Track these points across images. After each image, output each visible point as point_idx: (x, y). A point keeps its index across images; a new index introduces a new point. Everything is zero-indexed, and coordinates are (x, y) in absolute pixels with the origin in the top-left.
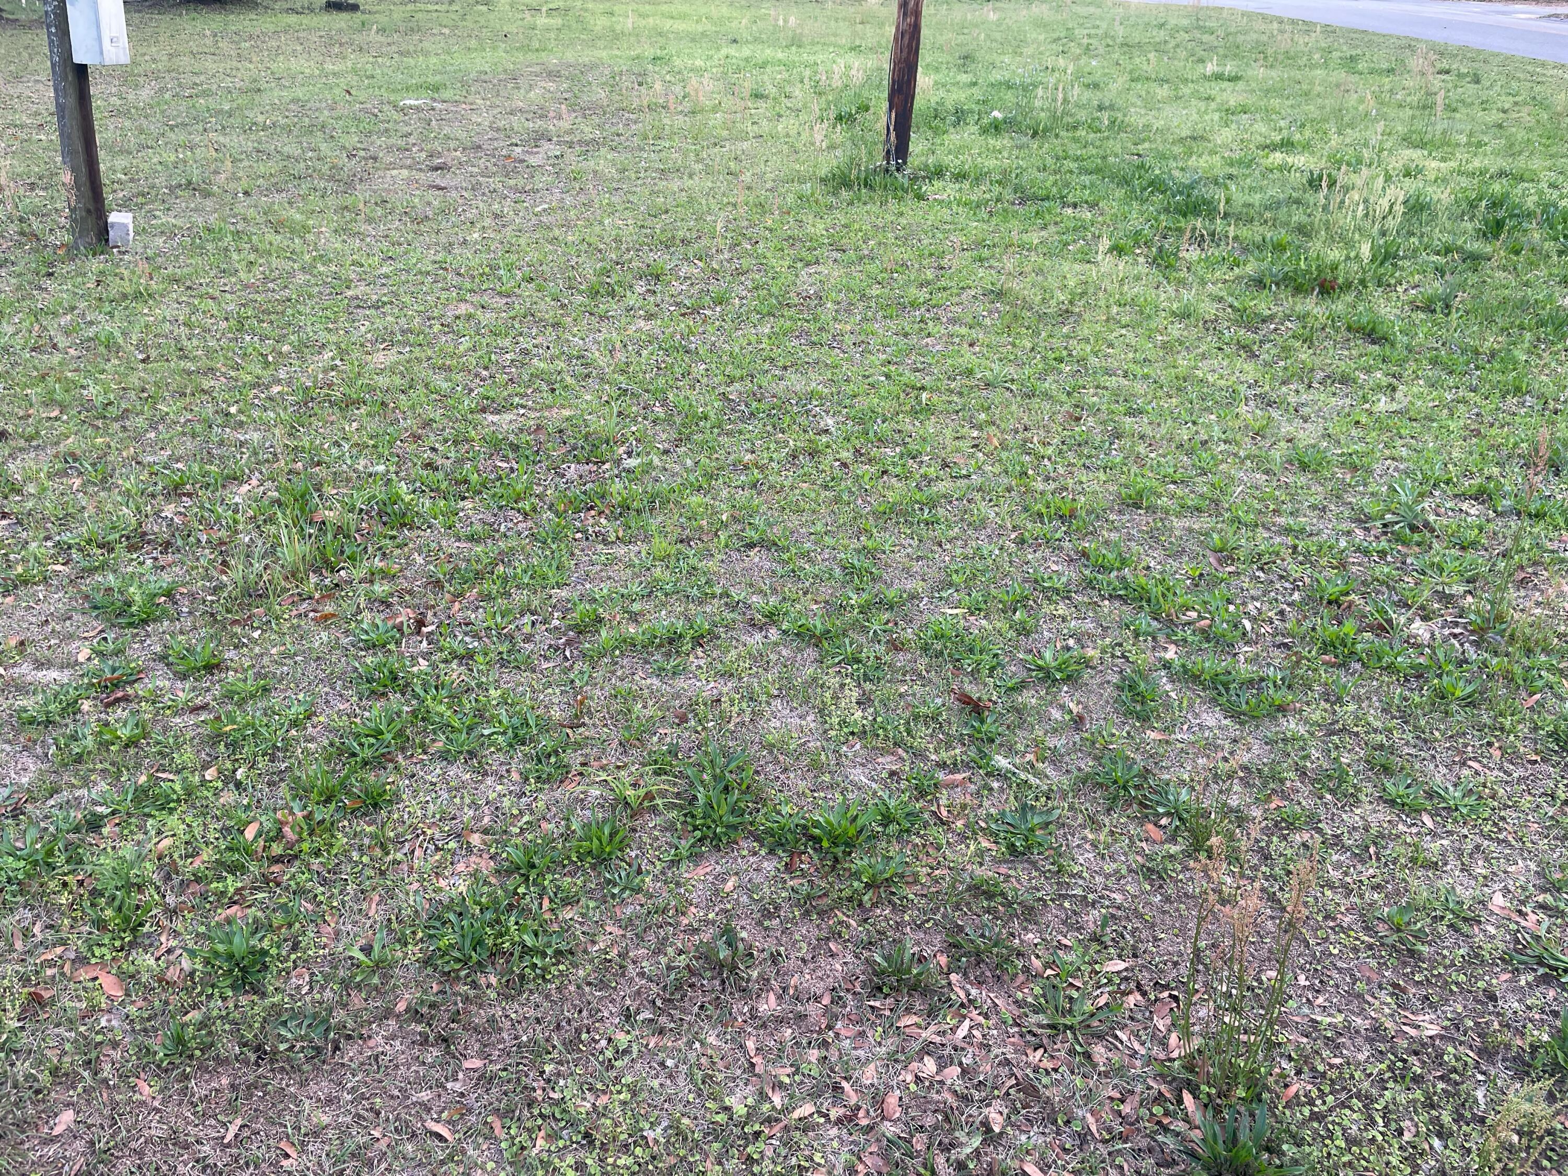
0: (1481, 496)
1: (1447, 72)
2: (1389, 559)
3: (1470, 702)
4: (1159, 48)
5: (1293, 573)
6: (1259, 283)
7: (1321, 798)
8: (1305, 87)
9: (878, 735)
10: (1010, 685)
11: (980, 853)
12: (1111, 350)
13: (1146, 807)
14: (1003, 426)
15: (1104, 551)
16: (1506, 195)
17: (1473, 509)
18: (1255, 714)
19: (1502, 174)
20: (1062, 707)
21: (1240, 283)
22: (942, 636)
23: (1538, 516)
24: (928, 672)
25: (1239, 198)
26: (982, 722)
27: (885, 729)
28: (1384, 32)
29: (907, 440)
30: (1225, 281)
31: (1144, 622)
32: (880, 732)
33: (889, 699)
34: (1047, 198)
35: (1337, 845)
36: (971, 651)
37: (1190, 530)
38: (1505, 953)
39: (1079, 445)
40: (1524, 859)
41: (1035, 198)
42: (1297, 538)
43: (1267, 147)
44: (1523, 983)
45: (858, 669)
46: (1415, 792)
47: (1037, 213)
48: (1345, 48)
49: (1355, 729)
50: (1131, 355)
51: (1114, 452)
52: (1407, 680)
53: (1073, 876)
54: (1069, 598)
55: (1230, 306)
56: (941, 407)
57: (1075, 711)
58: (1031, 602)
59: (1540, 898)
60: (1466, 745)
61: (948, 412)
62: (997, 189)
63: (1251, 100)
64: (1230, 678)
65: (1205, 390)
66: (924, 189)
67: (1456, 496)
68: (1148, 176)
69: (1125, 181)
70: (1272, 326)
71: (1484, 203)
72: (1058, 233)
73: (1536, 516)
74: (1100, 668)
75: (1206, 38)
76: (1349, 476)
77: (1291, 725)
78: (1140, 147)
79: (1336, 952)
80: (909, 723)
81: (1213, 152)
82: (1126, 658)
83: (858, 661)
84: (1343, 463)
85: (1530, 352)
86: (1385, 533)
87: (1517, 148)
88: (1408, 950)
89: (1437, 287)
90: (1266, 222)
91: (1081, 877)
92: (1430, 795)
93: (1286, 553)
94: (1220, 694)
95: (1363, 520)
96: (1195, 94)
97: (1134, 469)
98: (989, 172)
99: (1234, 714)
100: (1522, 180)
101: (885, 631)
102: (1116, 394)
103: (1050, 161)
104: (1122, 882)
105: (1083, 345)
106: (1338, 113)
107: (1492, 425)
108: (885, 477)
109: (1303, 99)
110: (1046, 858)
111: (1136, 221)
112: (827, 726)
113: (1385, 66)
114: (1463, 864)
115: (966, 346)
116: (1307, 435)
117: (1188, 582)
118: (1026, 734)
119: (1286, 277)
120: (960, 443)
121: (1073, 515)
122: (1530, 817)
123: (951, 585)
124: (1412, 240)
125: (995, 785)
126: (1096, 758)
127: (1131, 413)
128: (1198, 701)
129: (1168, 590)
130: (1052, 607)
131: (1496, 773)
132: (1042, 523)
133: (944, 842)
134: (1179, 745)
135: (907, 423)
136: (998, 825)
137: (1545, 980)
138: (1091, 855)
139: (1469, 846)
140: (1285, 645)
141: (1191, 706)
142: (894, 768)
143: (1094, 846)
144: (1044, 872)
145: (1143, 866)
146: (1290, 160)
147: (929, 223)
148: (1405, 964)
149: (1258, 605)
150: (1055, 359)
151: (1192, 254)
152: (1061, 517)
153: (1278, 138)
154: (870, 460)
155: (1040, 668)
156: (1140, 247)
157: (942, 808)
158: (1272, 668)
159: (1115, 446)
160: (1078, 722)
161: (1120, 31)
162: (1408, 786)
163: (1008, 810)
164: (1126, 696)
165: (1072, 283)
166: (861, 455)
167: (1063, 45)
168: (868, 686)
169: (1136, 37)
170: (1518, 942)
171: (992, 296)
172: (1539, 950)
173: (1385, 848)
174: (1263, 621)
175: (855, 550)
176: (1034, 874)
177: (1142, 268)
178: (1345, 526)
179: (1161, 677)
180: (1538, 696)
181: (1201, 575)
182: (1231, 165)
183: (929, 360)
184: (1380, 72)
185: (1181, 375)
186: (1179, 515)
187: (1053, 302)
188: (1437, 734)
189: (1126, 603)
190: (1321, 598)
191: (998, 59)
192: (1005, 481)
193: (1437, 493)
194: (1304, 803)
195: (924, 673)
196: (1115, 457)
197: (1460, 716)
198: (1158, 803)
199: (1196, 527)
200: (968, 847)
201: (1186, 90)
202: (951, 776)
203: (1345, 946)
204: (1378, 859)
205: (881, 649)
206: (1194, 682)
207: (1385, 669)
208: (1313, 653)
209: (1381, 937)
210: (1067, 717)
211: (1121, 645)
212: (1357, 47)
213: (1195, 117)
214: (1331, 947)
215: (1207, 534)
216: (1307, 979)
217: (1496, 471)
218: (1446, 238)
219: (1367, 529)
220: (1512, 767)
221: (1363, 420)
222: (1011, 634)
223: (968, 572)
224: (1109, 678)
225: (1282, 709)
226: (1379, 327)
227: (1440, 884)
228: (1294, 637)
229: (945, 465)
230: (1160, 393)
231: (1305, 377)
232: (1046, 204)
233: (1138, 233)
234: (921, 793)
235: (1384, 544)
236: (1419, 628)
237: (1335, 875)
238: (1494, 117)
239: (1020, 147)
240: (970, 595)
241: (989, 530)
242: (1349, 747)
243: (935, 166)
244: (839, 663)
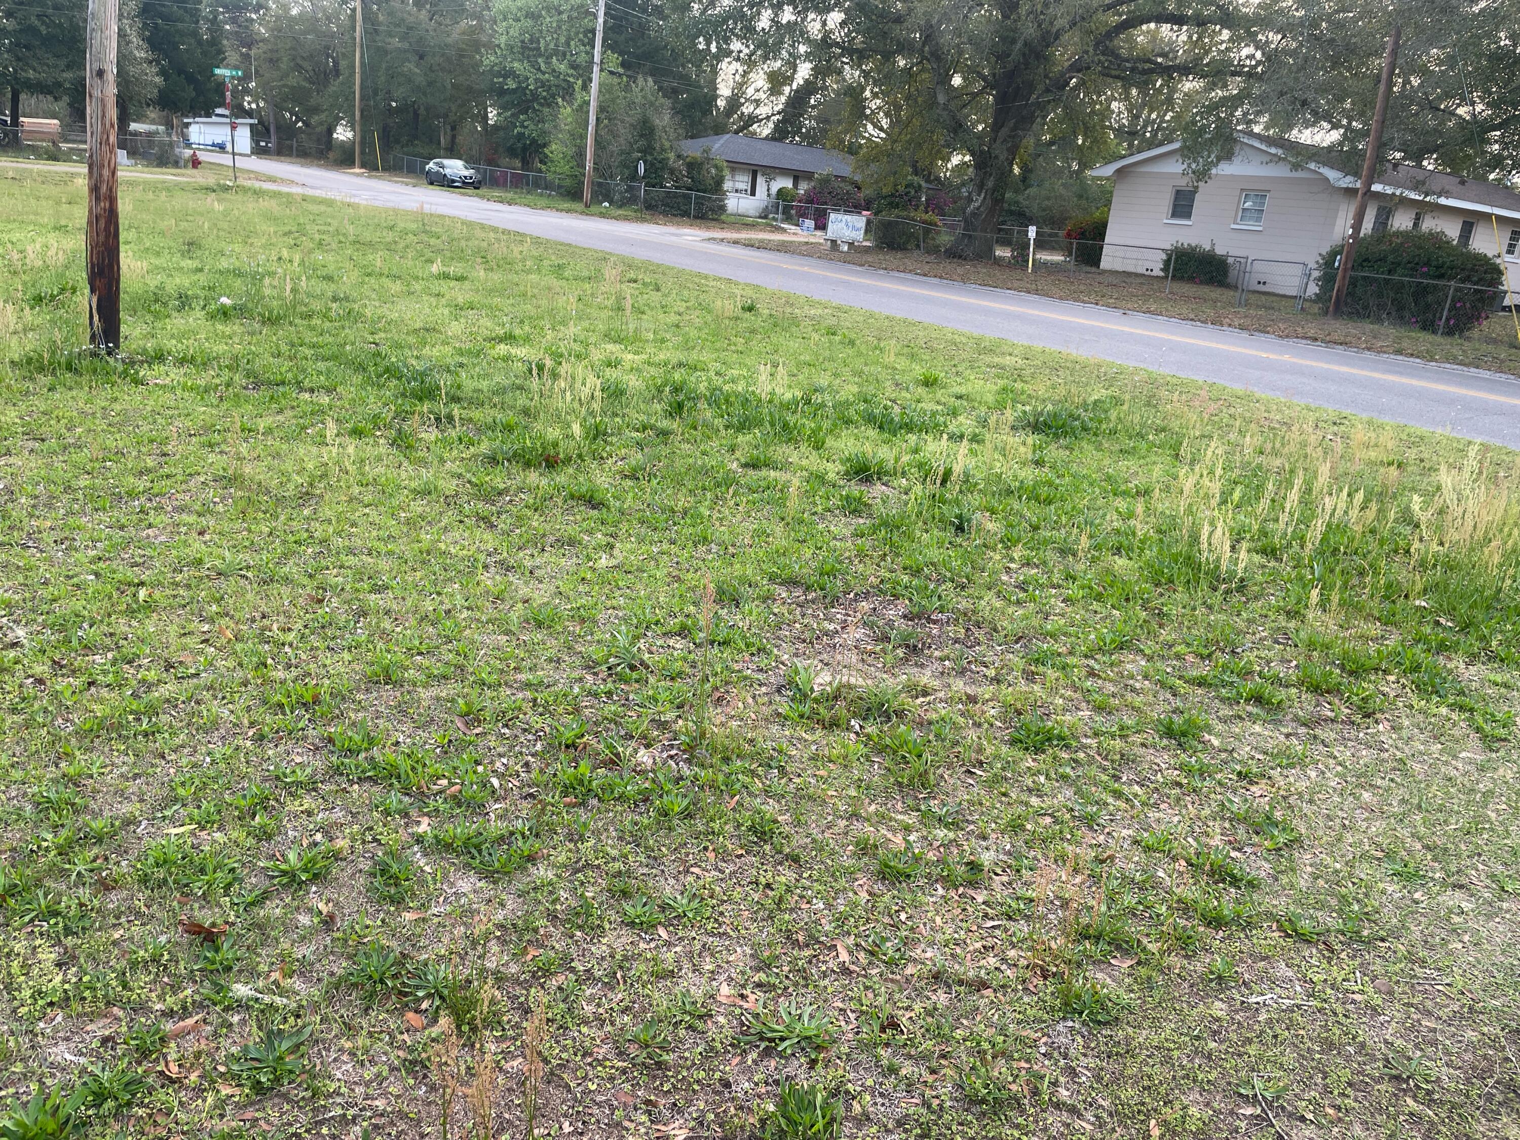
0: (683, 632)
1: (635, 281)
2: (615, 698)
3: (687, 815)
4: (390, 248)
5: (534, 724)
6: (493, 460)
7: (572, 937)
8: (522, 288)
9: (84, 999)
10: (249, 899)
11: (221, 1104)
12: (354, 530)
13: (406, 994)
14: (237, 615)
15: (350, 734)
16: (684, 382)
17: (678, 644)
18: (506, 870)
19: (680, 365)
20: (310, 910)
21: (476, 460)
22: (165, 861)
23: (725, 643)
24: (148, 907)
25: (469, 385)
26: (217, 950)
27: (94, 989)
28: (586, 246)
29: (122, 642)
30: (463, 459)
31: (395, 799)
32: (87, 994)
33: (98, 951)
34: (283, 383)
35: (588, 979)
36: (203, 871)
37: (438, 699)
38: (733, 1038)
39: (323, 627)
40: (741, 946)
41: (269, 383)
42: (537, 691)
43: (493, 339)
44: (750, 1062)
45: (56, 924)
46: (650, 909)
47: (272, 398)
48: (553, 258)
49: (596, 862)
50: (374, 533)
51: (359, 631)
52: (637, 806)
53: (330, 1095)
54: (315, 790)
55: (469, 482)
56: (164, 603)
57: (325, 912)
58: (272, 802)
59: (756, 979)
60: (687, 855)
61: (172, 608)
62: (226, 375)
63: (476, 298)
64: (481, 838)
65: (448, 561)
66: (141, 374)
67: (664, 634)
68: (386, 362)
69: (361, 368)
70: (508, 498)
71: (667, 389)
72: (295, 417)
73: (724, 643)
74: (351, 857)
75: (433, 241)
76: (578, 628)
77: (542, 873)
78: (377, 337)
79: (594, 1087)
80: (124, 974)
81: (445, 343)
82: (378, 841)
83: (56, 914)
84: (573, 617)
85: (711, 509)
86: (610, 675)
87: (691, 344)
88: (657, 1063)
89: (637, 458)
90: (495, 405)
91: (338, 1094)
92: (663, 908)
93: (528, 706)
94: (473, 858)
95: (591, 666)
96: (427, 291)
97: (380, 645)
98: (217, 358)
99: (489, 875)
100: (696, 369)
101: (92, 871)
102: (359, 574)
103: (284, 348)
104: (384, 1085)
105: (325, 526)
106: (552, 313)
107: (688, 571)
108: (93, 689)
109: (522, 299)
110: (299, 1085)
111: (374, 406)
112: (16, 1003)
113: (586, 273)
114: (694, 965)
115: (195, 535)
116: (541, 595)
117: (438, 750)
118: (270, 950)
119: (515, 455)
120: (187, 640)
121: (316, 700)
122: (742, 907)
123: (175, 800)
124: (617, 419)
125: (236, 1019)
126: (350, 957)
127: (377, 589)
128: (453, 869)
129: (417, 762)
130: (297, 803)
131: (713, 873)
132: (284, 714)
133: (176, 1103)
134: (436, 920)
135: (121, 625)
136: (241, 1065)
137: (767, 1053)
138: (349, 1066)
139: (697, 946)
140: (531, 795)
141: (445, 876)
142: (107, 1033)
143: (353, 1054)
144: (297, 1102)
145: (406, 1060)
146: (513, 351)
147: (149, 408)
148: (655, 1077)
149: (505, 761)
150: (295, 542)
151: (431, 435)
152: (304, 704)
153: (501, 332)
154: (74, 672)
155: (284, 873)
156: (379, 429)
157: (171, 1065)
158: (520, 821)
159: (361, 624)
160: (328, 922)
161: (351, 229)
162: (645, 905)
163: (251, 1044)
164: (378, 881)
165: (310, 466)
166: (62, 667)
167: (295, 239)
168: (70, 941)
169: (367, 236)
170: (743, 1024)
171: (224, 482)
172: (759, 1027)
173: (629, 969)
174: (510, 776)
175: (52, 780)
176: (286, 1107)
177: (383, 448)
178: (576, 674)
179: (415, 854)
180: (737, 797)
181: (450, 741)
182: (462, 355)
183: (149, 552)
184: (583, 280)
185: (424, 549)
186: (426, 686)
187: (291, 486)
188: (663, 849)
189: (376, 783)
190: (560, 744)
191: (228, 249)
192: (239, 674)
193: (649, 634)
194: (557, 946)
195: (143, 909)
196: (360, 635)
197: (681, 829)
198: (418, 987)
199: (444, 694)
200: (204, 1100)
201: (417, 286)
202: (181, 1024)
203: (603, 1079)
204: (625, 982)
205: (85, 893)
206: (447, 851)
207: (618, 799)
208: (556, 798)
209: (633, 1058)
210: (316, 920)
211: (371, 829)
212: (562, 257)
213: (427, 311)
214: (590, 1084)
215: (453, 701)
216: (571, 1124)
217: (692, 608)
218: (643, 417)
219: (595, 674)
220: (724, 865)
221: (589, 576)
222: (251, 841)
223: (197, 782)
224: (361, 866)
225: (531, 859)
226: (596, 495)
227: (677, 990)
228: (538, 786)
229: (169, 666)
230: (404, 568)
231: (538, 543)
232: (281, 389)
233: (376, 417)
234: (144, 1053)
235: (610, 685)
236: (644, 757)
237: (589, 1009)
238: (673, 318)
239: (252, 334)
240: (199, 807)
241: (222, 731)
242: (592, 880)
243: (155, 351)
244: (32, 920)
